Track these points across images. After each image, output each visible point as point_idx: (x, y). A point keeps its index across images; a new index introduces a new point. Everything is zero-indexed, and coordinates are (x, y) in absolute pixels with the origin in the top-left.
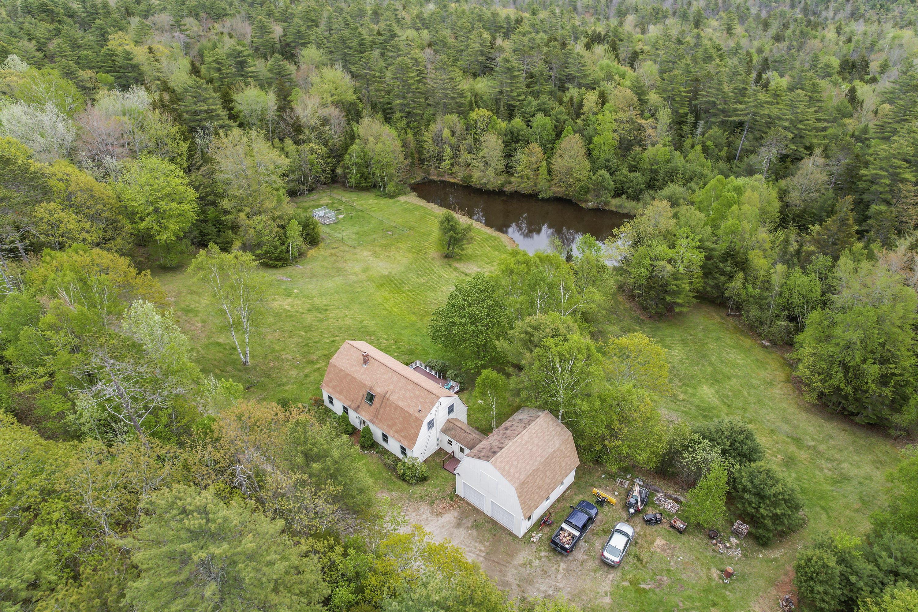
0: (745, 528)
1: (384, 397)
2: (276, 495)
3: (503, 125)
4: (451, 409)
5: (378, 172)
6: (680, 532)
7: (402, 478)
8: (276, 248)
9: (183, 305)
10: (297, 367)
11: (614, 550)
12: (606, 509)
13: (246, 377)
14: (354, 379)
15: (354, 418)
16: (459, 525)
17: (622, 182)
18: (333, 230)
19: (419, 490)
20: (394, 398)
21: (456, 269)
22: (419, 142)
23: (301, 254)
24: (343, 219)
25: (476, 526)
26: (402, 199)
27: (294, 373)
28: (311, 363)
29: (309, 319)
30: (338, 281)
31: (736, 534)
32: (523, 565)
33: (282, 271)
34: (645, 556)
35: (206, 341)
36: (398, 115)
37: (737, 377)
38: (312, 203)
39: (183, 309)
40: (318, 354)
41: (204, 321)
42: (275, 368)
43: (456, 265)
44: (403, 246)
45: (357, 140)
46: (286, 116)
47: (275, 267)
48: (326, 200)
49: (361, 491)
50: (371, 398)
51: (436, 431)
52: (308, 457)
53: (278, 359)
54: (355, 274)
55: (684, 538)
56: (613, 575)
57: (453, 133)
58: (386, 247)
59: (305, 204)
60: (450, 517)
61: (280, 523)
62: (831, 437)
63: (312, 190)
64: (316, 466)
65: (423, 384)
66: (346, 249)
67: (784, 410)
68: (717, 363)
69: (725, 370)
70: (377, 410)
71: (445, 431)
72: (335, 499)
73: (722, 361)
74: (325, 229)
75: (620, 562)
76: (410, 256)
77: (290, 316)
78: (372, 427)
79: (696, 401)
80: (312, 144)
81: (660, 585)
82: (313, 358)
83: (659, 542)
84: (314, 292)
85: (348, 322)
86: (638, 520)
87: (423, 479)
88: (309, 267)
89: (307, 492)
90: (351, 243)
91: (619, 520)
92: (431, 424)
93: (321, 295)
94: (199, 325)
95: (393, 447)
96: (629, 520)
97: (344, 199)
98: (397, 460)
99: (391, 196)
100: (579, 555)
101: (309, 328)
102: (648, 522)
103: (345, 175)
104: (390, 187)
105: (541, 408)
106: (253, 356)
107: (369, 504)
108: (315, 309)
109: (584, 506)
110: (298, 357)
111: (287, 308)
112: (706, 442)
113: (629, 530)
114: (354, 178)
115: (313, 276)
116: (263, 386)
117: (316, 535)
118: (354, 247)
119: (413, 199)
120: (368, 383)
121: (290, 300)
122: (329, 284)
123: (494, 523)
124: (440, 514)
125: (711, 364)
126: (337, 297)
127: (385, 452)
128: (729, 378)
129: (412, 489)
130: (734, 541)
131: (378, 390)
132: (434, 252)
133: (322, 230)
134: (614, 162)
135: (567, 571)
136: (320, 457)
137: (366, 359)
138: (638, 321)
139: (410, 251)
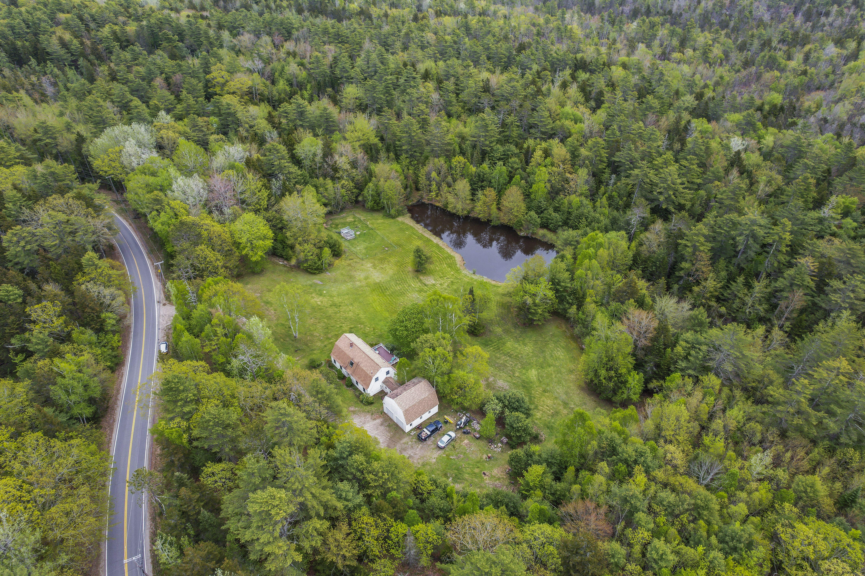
0: (505, 440)
1: (357, 364)
2: (305, 405)
3: (473, 169)
4: (388, 373)
5: (385, 201)
6: (477, 438)
7: (362, 402)
8: (315, 263)
9: (264, 299)
10: (321, 340)
11: (442, 442)
12: (448, 425)
13: (295, 344)
14: (345, 354)
15: (344, 371)
16: (382, 425)
17: (547, 219)
18: (352, 245)
19: (368, 408)
20: (362, 365)
21: (420, 281)
22: (417, 176)
23: (330, 265)
24: (359, 235)
25: (389, 426)
26: (400, 219)
27: (319, 344)
28: (328, 338)
29: (330, 311)
30: (350, 285)
31: (502, 442)
32: (404, 443)
33: (318, 277)
34: (457, 446)
35: (276, 322)
36: (404, 156)
37: (555, 366)
38: (342, 221)
39: (264, 302)
40: (333, 334)
41: (275, 310)
42: (310, 340)
43: (421, 277)
44: (393, 260)
45: (374, 179)
46: (328, 160)
47: (315, 274)
48: (350, 219)
49: (337, 406)
50: (352, 364)
51: (380, 382)
52: (317, 392)
53: (312, 335)
54: (360, 281)
55: (478, 441)
56: (441, 452)
57: (439, 174)
58: (382, 260)
59: (337, 221)
60: (379, 421)
61: (304, 414)
62: (585, 404)
63: (343, 209)
64: (320, 396)
65: (376, 360)
66: (358, 260)
67: (569, 387)
68: (548, 357)
69: (550, 361)
70: (354, 370)
71: (384, 382)
72: (328, 408)
73: (552, 356)
74: (347, 244)
75: (444, 447)
76: (395, 268)
77: (321, 309)
78: (352, 377)
79: (524, 377)
80: (343, 182)
81: (458, 458)
82: (330, 336)
83: (466, 441)
84: (335, 293)
85: (351, 314)
86: (460, 432)
87: (371, 403)
88: (334, 274)
89: (317, 404)
90: (361, 256)
91: (452, 430)
92: (377, 379)
93: (339, 295)
94: (273, 312)
95: (360, 387)
96: (456, 431)
97: (362, 218)
98: (361, 393)
99: (393, 217)
100: (429, 442)
101: (329, 318)
102: (464, 433)
103: (364, 201)
104: (393, 212)
105: (424, 377)
106: (300, 333)
107: (340, 412)
108: (334, 305)
109: (437, 422)
110: (322, 335)
111: (319, 303)
112: (497, 401)
113: (453, 434)
114: (369, 204)
115: (336, 281)
116: (303, 350)
117: (318, 420)
118: (363, 259)
119: (407, 220)
120: (351, 357)
121: (321, 298)
122: (344, 288)
123: (397, 425)
124: (375, 419)
125: (544, 357)
126: (347, 297)
127: (356, 389)
128: (550, 366)
129: (365, 407)
130: (500, 445)
131: (356, 360)
132: (410, 267)
133: (344, 245)
134: (544, 204)
135: (422, 448)
136: (322, 393)
137: (352, 345)
138: (516, 326)
139: (396, 265)
